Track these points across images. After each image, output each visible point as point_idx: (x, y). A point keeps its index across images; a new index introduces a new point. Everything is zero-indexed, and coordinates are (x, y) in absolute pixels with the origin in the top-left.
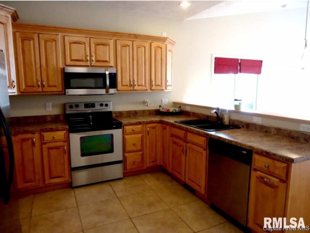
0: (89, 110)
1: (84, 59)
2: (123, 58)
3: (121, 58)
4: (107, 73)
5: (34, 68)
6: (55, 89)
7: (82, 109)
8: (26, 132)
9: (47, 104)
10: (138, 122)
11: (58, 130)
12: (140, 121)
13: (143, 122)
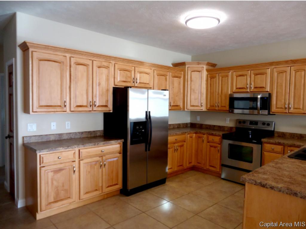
0: (253, 127)
1: (245, 87)
2: (279, 84)
3: (277, 83)
4: (259, 97)
5: (215, 95)
6: (225, 109)
7: (248, 125)
8: (200, 133)
9: (227, 119)
10: (278, 142)
11: (215, 135)
12: (280, 142)
13: (284, 143)
